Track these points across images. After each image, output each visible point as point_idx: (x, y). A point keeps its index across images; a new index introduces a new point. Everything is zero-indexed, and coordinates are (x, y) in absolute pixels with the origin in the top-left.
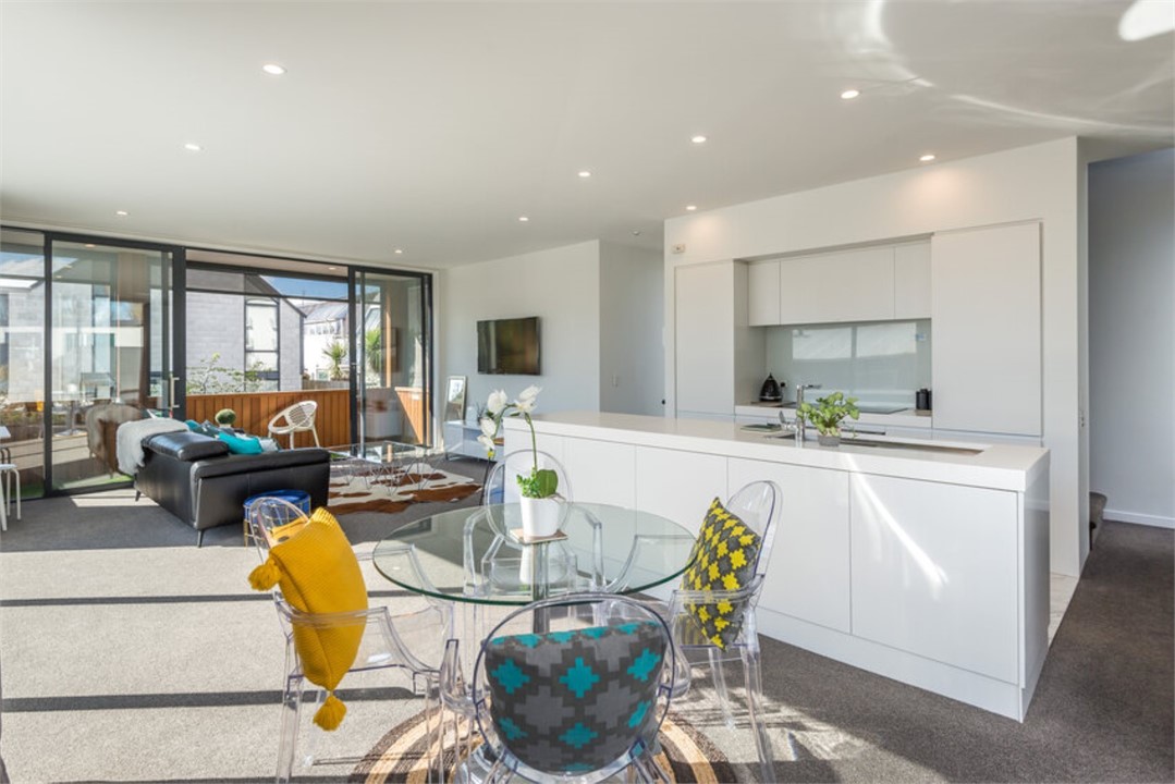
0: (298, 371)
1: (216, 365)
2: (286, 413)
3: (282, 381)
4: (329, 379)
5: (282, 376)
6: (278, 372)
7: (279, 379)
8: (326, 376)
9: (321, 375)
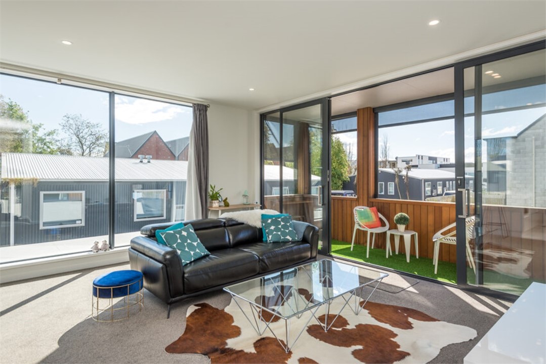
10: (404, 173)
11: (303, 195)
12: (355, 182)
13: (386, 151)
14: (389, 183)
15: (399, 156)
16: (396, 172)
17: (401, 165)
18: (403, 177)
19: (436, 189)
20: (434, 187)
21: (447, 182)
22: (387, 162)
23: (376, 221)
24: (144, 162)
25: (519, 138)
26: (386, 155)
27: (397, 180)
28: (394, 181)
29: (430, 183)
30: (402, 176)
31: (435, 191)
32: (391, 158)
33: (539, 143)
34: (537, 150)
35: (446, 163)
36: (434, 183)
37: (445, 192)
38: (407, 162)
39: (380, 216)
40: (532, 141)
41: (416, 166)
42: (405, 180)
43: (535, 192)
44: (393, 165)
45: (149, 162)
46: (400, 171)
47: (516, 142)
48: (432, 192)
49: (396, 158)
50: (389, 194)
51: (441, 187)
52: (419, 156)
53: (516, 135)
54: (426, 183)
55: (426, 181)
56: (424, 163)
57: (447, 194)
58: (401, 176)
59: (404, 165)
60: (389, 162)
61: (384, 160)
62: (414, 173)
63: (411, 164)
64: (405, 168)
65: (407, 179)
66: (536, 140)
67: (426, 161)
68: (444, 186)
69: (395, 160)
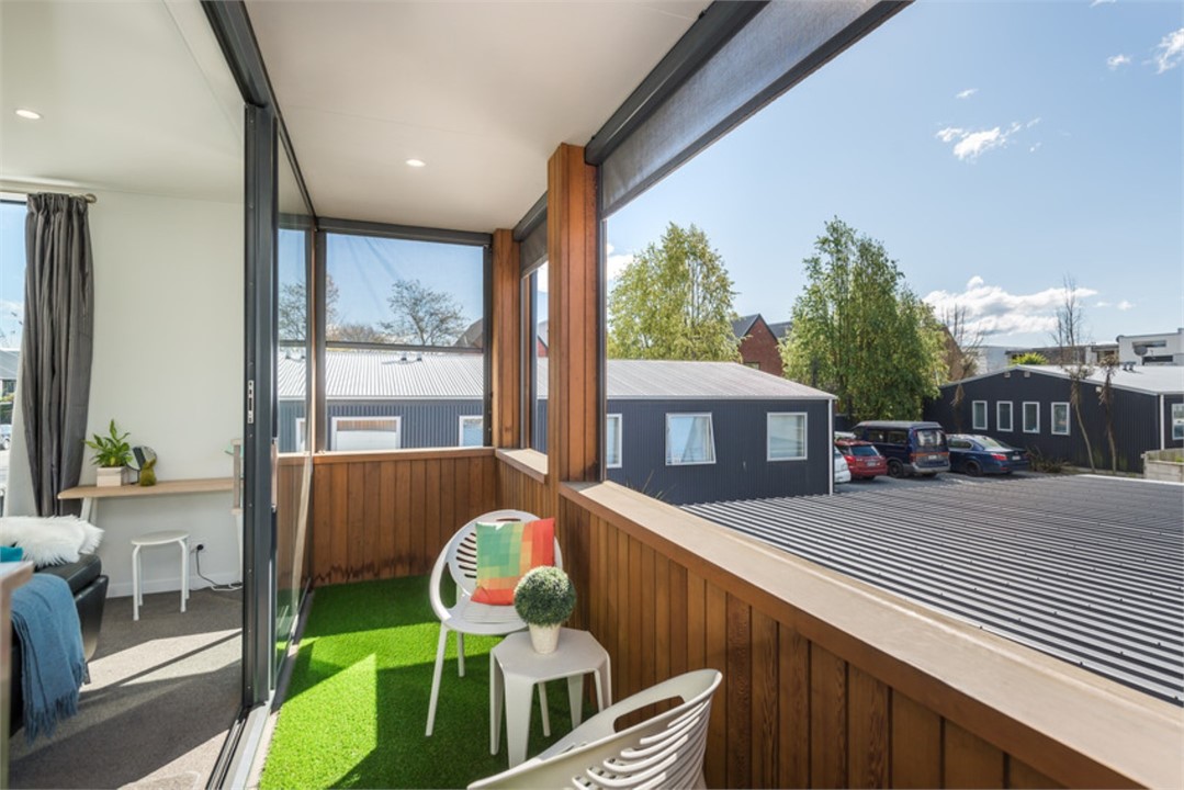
10: (1098, 376)
11: (494, 451)
12: (957, 399)
14: (1053, 404)
16: (1074, 376)
18: (1099, 389)
24: (408, 359)
27: (1075, 396)
28: (1068, 400)
30: (1094, 386)
38: (1148, 348)
41: (1165, 359)
42: (1102, 398)
45: (419, 359)
46: (1087, 374)
50: (1053, 433)
54: (1174, 405)
55: (1170, 398)
65: (1108, 394)
69: (1115, 342)
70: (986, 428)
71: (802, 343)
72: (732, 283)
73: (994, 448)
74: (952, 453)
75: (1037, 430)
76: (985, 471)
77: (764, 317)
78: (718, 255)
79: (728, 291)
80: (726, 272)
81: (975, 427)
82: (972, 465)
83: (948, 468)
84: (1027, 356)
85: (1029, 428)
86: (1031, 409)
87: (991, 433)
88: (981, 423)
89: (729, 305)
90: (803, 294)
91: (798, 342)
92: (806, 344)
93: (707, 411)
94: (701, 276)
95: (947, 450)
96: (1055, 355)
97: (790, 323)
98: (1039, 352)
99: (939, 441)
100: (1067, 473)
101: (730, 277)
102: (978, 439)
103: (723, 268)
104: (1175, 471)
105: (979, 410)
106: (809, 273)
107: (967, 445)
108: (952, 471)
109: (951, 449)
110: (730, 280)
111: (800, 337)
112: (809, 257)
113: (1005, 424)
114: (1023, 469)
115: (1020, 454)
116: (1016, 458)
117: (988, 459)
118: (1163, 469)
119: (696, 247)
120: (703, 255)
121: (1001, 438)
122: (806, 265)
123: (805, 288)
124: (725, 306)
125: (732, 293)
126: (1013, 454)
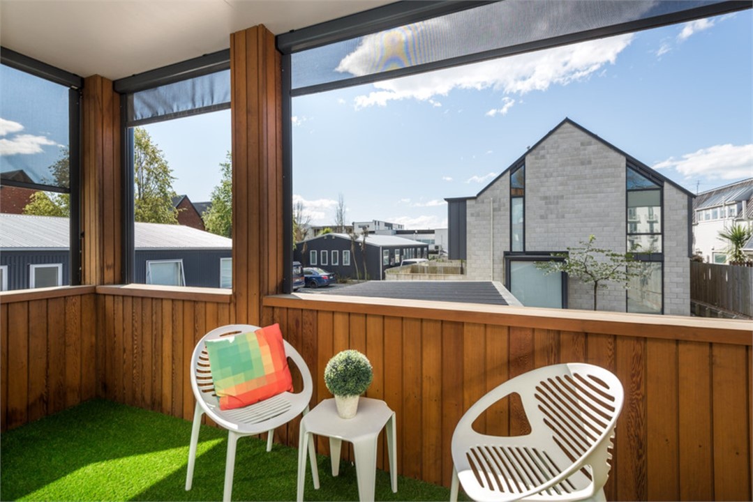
0: (686, 253)
1: (594, 246)
2: (525, 386)
3: (666, 264)
4: (727, 263)
5: (666, 259)
6: (662, 254)
7: (662, 262)
8: (723, 259)
9: (717, 259)
10: (361, 239)
11: (95, 288)
12: (304, 250)
13: (341, 213)
14: (344, 251)
15: (355, 221)
16: (352, 238)
17: (358, 230)
18: (360, 245)
19: (394, 257)
20: (392, 256)
21: (404, 250)
22: (343, 228)
23: (277, 373)
25: (479, 198)
26: (341, 218)
27: (353, 247)
28: (350, 249)
29: (388, 250)
31: (392, 259)
32: (348, 223)
33: (496, 205)
34: (495, 213)
35: (400, 229)
36: (391, 250)
37: (403, 261)
38: (364, 228)
39: (290, 351)
40: (490, 203)
41: (373, 232)
42: (362, 249)
43: (493, 260)
44: (350, 230)
46: (357, 237)
47: (476, 203)
48: (390, 261)
49: (353, 224)
50: (344, 264)
51: (398, 255)
52: (375, 222)
53: (475, 195)
54: (384, 251)
55: (384, 248)
56: (380, 229)
57: (405, 263)
58: (358, 243)
59: (361, 230)
60: (345, 227)
61: (340, 225)
62: (372, 240)
63: (369, 229)
64: (362, 234)
66: (494, 202)
67: (382, 227)
68: (401, 254)
69: (351, 225)
70: (316, 264)
71: (221, 216)
72: (172, 171)
73: (323, 274)
74: (306, 278)
75: (337, 264)
76: (320, 285)
77: (188, 196)
78: (158, 149)
79: (169, 176)
80: (167, 162)
81: (311, 264)
82: (313, 283)
83: (304, 285)
84: (326, 230)
85: (334, 263)
86: (335, 253)
87: (319, 266)
88: (313, 262)
89: (169, 186)
90: (221, 185)
91: (217, 215)
92: (222, 217)
93: (179, 258)
94: (145, 162)
95: (303, 276)
96: (335, 229)
97: (210, 203)
98: (331, 227)
99: (299, 271)
100: (351, 284)
101: (170, 166)
102: (315, 269)
103: (163, 159)
104: (395, 276)
105: (313, 254)
106: (224, 172)
107: (310, 273)
108: (304, 287)
109: (305, 276)
110: (169, 169)
111: (218, 212)
112: (223, 163)
113: (324, 262)
114: (334, 283)
115: (333, 275)
116: (331, 277)
117: (319, 278)
118: (392, 276)
119: (141, 141)
120: (147, 147)
121: (325, 269)
122: (221, 167)
123: (222, 182)
124: (167, 186)
125: (172, 178)
126: (330, 275)
